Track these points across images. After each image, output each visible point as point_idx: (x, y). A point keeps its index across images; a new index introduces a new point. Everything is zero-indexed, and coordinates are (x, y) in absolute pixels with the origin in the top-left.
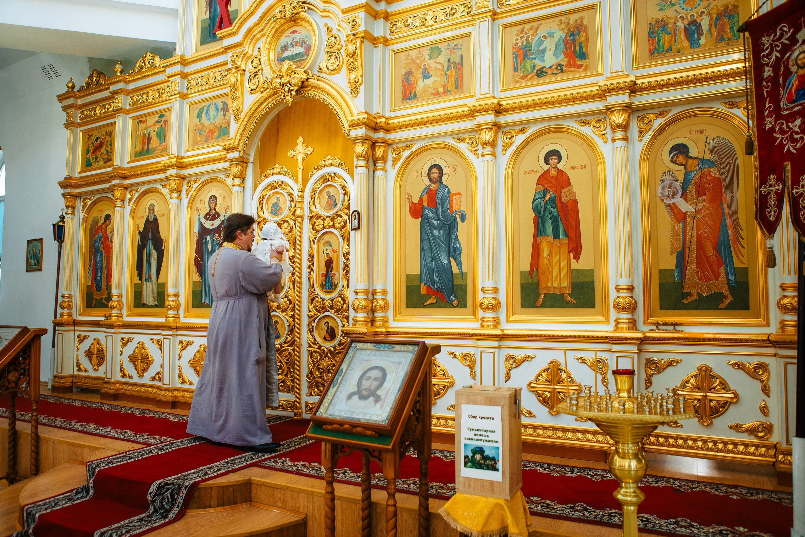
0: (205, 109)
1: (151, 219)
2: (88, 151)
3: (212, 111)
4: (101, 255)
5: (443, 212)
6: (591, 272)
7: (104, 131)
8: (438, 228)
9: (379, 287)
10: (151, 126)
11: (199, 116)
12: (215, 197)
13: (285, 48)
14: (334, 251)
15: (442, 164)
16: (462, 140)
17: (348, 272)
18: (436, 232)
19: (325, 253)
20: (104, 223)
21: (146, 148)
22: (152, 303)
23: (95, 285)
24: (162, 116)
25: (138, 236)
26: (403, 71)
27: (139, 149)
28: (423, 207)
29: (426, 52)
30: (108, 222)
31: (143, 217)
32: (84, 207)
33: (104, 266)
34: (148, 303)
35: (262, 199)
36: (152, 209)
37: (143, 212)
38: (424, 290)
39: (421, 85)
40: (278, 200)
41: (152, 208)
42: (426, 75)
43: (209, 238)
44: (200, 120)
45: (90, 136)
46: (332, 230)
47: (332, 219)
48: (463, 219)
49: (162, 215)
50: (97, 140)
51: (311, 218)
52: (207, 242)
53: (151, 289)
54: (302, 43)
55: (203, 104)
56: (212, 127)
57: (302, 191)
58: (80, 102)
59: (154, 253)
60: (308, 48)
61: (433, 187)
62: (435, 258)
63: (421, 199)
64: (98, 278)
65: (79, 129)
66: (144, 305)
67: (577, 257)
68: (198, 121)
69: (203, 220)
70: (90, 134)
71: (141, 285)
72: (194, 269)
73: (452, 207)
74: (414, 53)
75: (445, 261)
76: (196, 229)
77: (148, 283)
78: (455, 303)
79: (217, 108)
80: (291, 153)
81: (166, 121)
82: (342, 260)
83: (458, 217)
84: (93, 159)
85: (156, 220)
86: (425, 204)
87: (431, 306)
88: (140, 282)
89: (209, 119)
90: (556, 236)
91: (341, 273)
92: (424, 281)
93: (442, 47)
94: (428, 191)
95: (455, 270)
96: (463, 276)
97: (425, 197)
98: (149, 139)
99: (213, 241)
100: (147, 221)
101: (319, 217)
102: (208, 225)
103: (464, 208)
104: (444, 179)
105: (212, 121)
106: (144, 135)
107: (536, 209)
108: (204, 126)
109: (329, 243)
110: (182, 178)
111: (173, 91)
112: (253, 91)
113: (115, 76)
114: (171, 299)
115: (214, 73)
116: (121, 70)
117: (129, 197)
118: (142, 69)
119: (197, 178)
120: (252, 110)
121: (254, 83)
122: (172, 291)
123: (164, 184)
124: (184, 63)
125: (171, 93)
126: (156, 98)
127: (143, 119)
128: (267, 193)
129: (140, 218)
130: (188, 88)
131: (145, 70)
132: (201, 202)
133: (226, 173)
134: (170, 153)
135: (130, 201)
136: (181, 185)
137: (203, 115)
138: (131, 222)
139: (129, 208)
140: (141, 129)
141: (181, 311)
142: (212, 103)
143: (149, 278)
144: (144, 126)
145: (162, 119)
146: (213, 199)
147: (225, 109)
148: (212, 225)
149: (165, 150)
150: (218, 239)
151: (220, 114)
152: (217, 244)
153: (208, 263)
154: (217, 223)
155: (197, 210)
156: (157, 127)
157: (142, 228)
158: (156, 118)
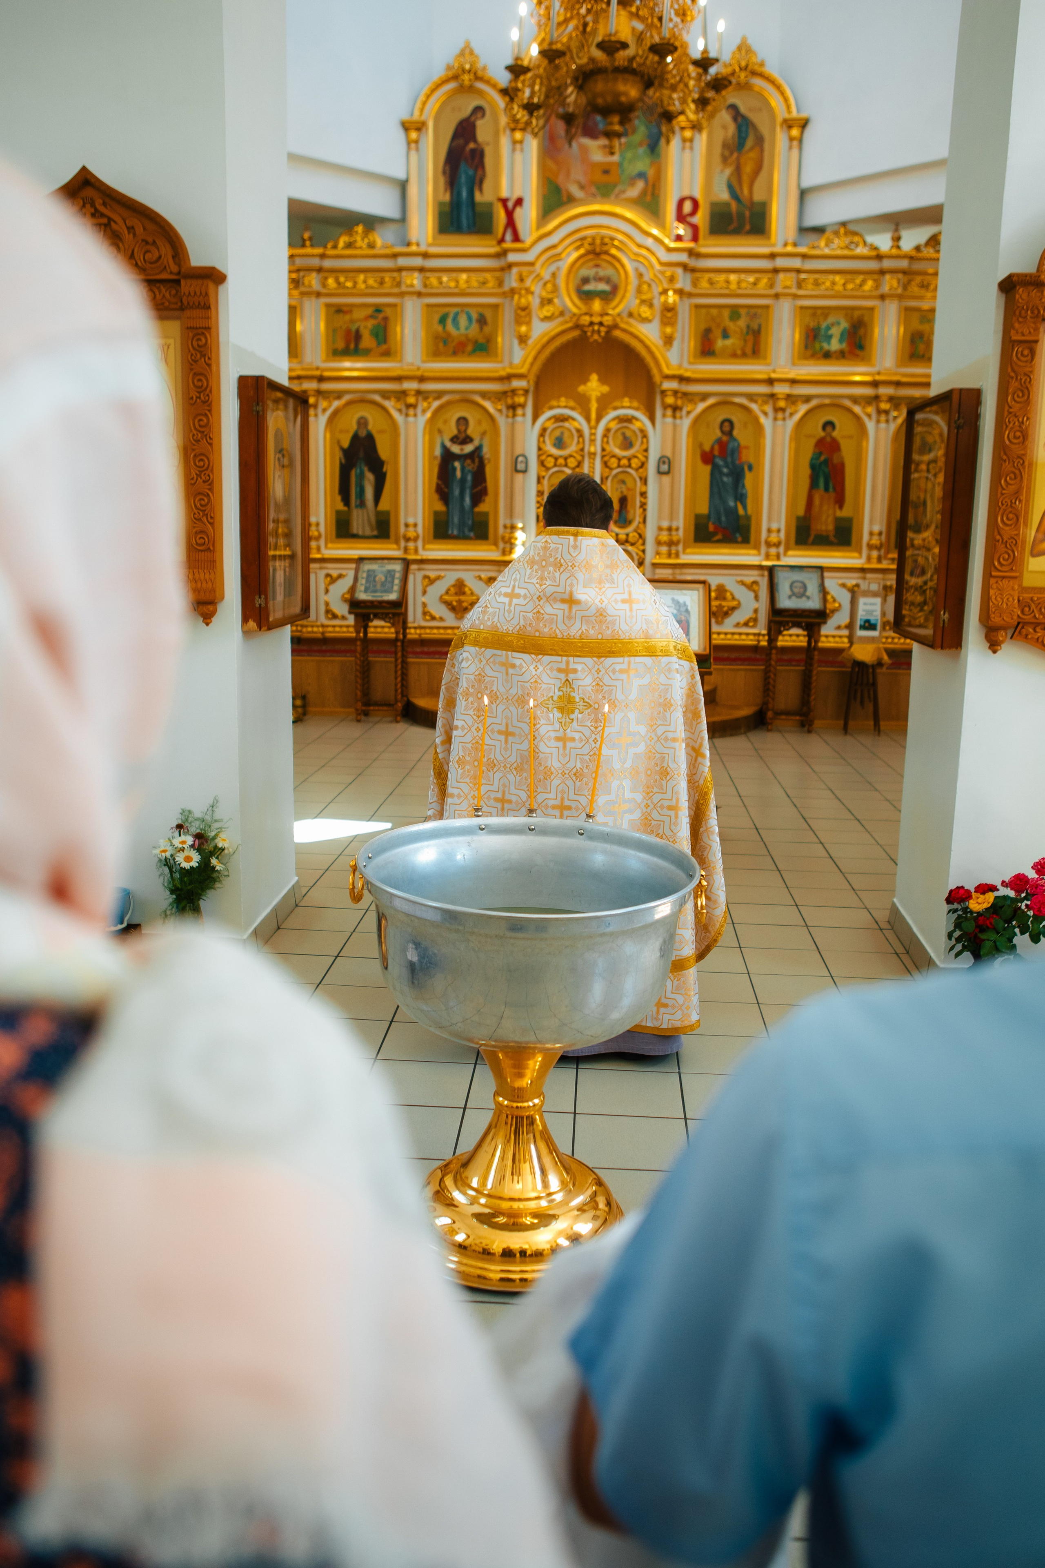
0: (451, 315)
1: (363, 433)
3: (463, 321)
5: (733, 462)
6: (849, 521)
8: (727, 475)
9: (674, 526)
11: (443, 320)
12: (465, 420)
13: (586, 280)
14: (629, 489)
15: (734, 419)
16: (755, 402)
17: (645, 510)
18: (725, 479)
19: (620, 490)
21: (352, 346)
22: (368, 532)
24: (378, 311)
25: (339, 455)
26: (703, 327)
27: (340, 345)
28: (714, 457)
29: (726, 313)
31: (347, 431)
34: (360, 533)
35: (544, 430)
36: (362, 422)
37: (349, 425)
38: (711, 528)
39: (720, 343)
40: (562, 434)
41: (362, 421)
42: (725, 335)
43: (457, 464)
44: (444, 327)
46: (629, 470)
47: (629, 460)
48: (750, 468)
49: (381, 432)
51: (603, 457)
52: (454, 469)
53: (366, 518)
54: (608, 280)
55: (447, 309)
56: (463, 339)
57: (595, 428)
59: (370, 477)
60: (615, 289)
61: (725, 438)
62: (724, 502)
63: (712, 448)
66: (355, 536)
67: (841, 507)
68: (440, 328)
69: (448, 444)
71: (349, 513)
72: (436, 497)
73: (740, 458)
74: (714, 312)
75: (731, 504)
76: (438, 452)
77: (360, 511)
78: (740, 539)
79: (470, 319)
80: (581, 388)
81: (386, 319)
82: (638, 499)
83: (746, 468)
85: (370, 438)
86: (716, 453)
87: (718, 541)
88: (346, 508)
89: (458, 328)
90: (826, 489)
91: (639, 511)
92: (712, 520)
93: (743, 312)
94: (719, 442)
95: (741, 511)
96: (748, 518)
97: (716, 447)
98: (358, 336)
99: (463, 469)
100: (355, 438)
101: (614, 456)
102: (456, 449)
103: (751, 460)
104: (735, 433)
105: (463, 330)
106: (348, 331)
107: (813, 467)
108: (449, 335)
109: (623, 482)
110: (418, 393)
111: (407, 286)
112: (546, 319)
113: (303, 246)
114: (411, 529)
115: (468, 277)
116: (310, 239)
117: (323, 404)
118: (349, 245)
119: (439, 394)
120: (545, 339)
121: (547, 311)
122: (411, 521)
123: (385, 395)
124: (426, 255)
125: (404, 288)
126: (372, 287)
127: (345, 309)
128: (550, 425)
129: (341, 431)
130: (425, 286)
131: (356, 248)
132: (445, 422)
133: (484, 395)
134: (401, 361)
135: (324, 410)
136: (417, 400)
137: (449, 321)
138: (328, 436)
139: (323, 419)
140: (342, 321)
141: (420, 543)
142: (462, 311)
143: (362, 504)
144: (347, 317)
145: (381, 316)
146: (463, 421)
147: (482, 321)
148: (462, 450)
149: (387, 354)
150: (471, 466)
151: (475, 326)
152: (469, 471)
153: (457, 492)
154: (469, 448)
155: (440, 431)
156: (371, 323)
157: (346, 444)
158: (369, 311)
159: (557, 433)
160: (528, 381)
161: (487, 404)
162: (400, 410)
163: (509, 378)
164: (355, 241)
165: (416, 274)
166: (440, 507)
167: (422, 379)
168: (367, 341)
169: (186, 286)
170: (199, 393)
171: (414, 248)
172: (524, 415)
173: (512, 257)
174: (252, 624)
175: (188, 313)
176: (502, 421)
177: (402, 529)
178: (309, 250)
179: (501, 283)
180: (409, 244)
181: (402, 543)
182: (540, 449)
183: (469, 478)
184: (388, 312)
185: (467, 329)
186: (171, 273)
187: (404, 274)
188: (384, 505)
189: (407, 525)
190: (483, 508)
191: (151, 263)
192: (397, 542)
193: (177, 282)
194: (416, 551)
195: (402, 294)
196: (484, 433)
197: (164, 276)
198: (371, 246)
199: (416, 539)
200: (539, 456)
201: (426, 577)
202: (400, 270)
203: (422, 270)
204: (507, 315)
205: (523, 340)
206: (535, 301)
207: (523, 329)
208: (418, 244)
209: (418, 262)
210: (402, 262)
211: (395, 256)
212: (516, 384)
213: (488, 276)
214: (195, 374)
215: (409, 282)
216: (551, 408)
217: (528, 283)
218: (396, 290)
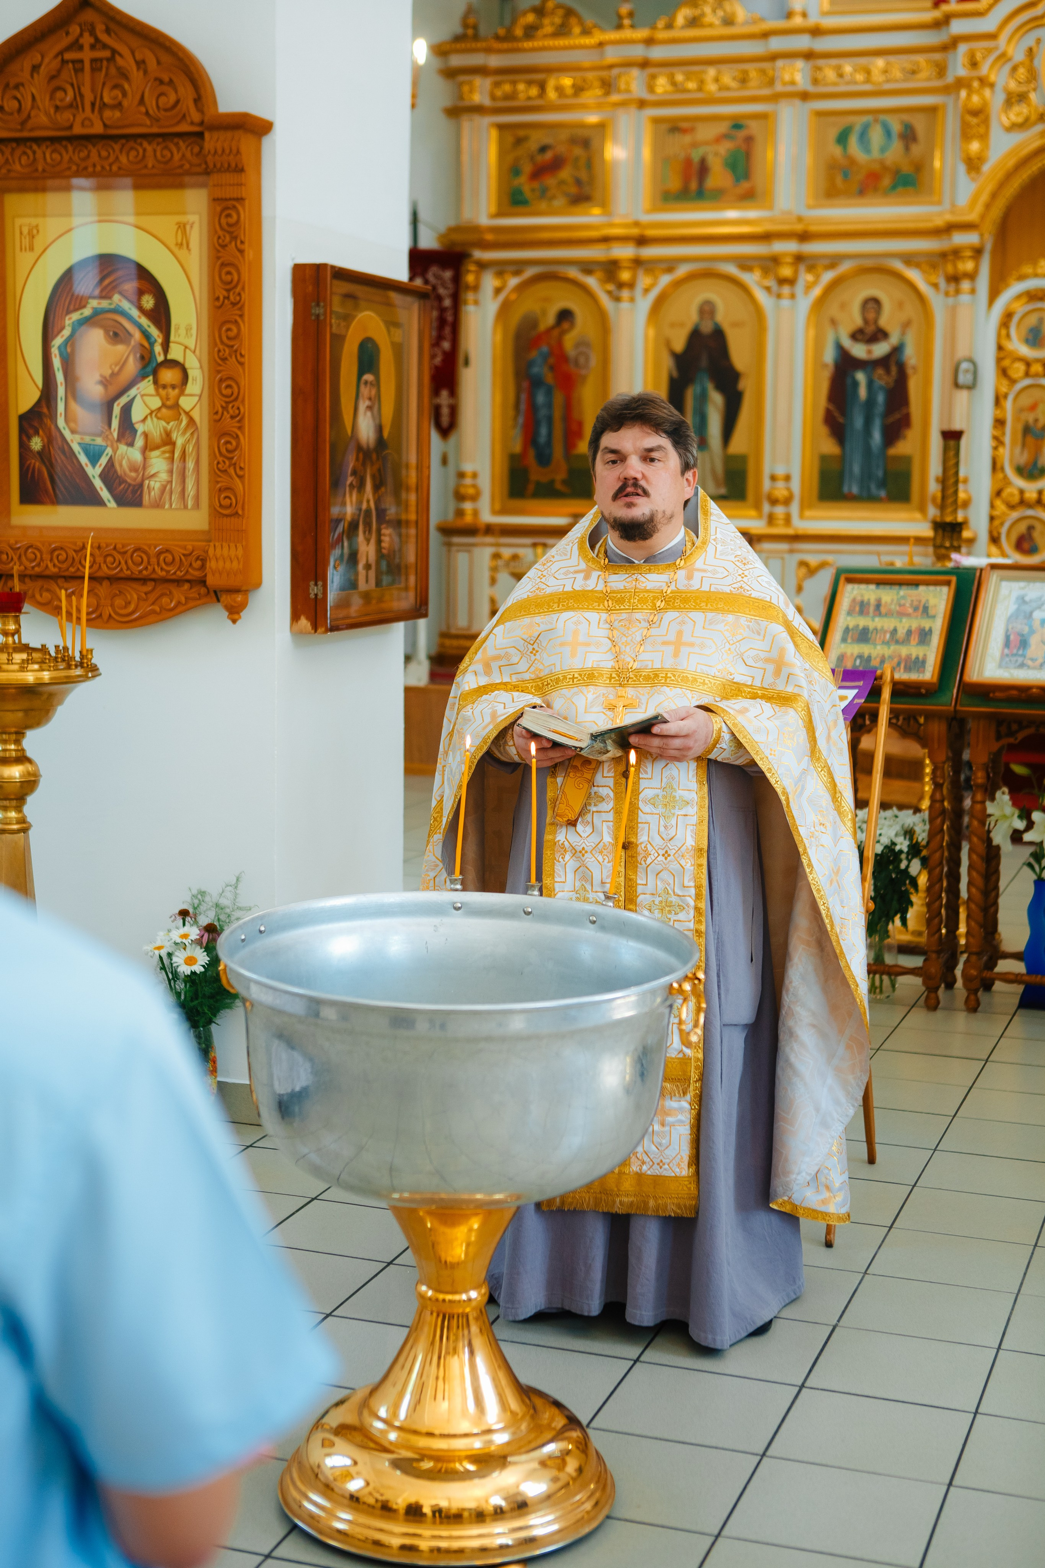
0: (857, 129)
1: (707, 328)
2: (515, 171)
3: (876, 136)
4: (549, 392)
7: (564, 135)
10: (707, 143)
11: (842, 139)
12: (876, 301)
20: (553, 328)
21: (694, 185)
23: (532, 453)
24: (737, 126)
25: (668, 363)
27: (674, 184)
30: (565, 325)
31: (682, 325)
32: (498, 291)
33: (558, 414)
35: (1008, 316)
36: (707, 310)
37: (685, 315)
40: (1040, 321)
41: (707, 308)
43: (861, 377)
44: (845, 148)
45: (519, 141)
49: (736, 325)
50: (543, 149)
52: (856, 384)
53: (708, 466)
55: (850, 119)
56: (876, 167)
58: (494, 61)
64: (542, 439)
65: (487, 120)
68: (837, 151)
69: (847, 343)
70: (521, 133)
72: (824, 430)
76: (829, 356)
79: (888, 133)
81: (749, 140)
84: (533, 190)
85: (719, 335)
89: (868, 150)
98: (703, 169)
99: (870, 384)
100: (695, 335)
102: (859, 351)
105: (876, 154)
106: (688, 162)
108: (852, 161)
110: (799, 259)
111: (785, 84)
112: (1014, 127)
113: (619, 27)
114: (780, 484)
115: (888, 63)
116: (631, 15)
117: (644, 280)
118: (694, 22)
119: (833, 261)
120: (1011, 163)
121: (1019, 112)
122: (780, 471)
123: (745, 264)
124: (816, 32)
125: (779, 88)
126: (728, 89)
127: (684, 125)
128: (1020, 309)
129: (673, 325)
130: (815, 81)
131: (702, 26)
132: (843, 306)
133: (909, 259)
134: (771, 208)
135: (646, 291)
136: (796, 272)
137: (853, 141)
138: (651, 332)
139: (644, 304)
140: (678, 145)
141: (795, 508)
142: (876, 121)
143: (703, 444)
144: (687, 139)
145: (742, 134)
146: (873, 304)
147: (909, 136)
148: (869, 352)
149: (749, 197)
150: (883, 379)
151: (897, 146)
152: (881, 388)
153: (858, 422)
154: (880, 349)
155: (833, 322)
156: (724, 148)
157: (679, 345)
158: (723, 128)
159: (1032, 320)
160: (982, 235)
161: (914, 275)
162: (768, 289)
163: (950, 228)
164: (703, 15)
165: (800, 64)
166: (830, 447)
167: (804, 237)
168: (718, 177)
169: (211, 141)
170: (228, 291)
171: (798, 21)
172: (973, 291)
173: (958, 27)
174: (304, 623)
175: (215, 178)
176: (937, 302)
177: (767, 484)
178: (627, 34)
179: (941, 70)
180: (789, 15)
181: (766, 508)
182: (1000, 348)
183: (881, 398)
184: (754, 127)
185: (883, 150)
186: (192, 123)
187: (780, 63)
188: (738, 445)
189: (773, 478)
190: (903, 448)
191: (166, 110)
192: (757, 506)
193: (200, 135)
194: (788, 520)
195: (776, 98)
196: (906, 325)
197: (184, 128)
198: (728, 21)
199: (787, 501)
200: (999, 360)
201: (803, 564)
202: (773, 57)
203: (809, 56)
204: (951, 124)
205: (973, 165)
206: (996, 100)
207: (975, 146)
208: (804, 15)
209: (803, 42)
210: (776, 44)
211: (766, 35)
212: (960, 239)
213: (920, 59)
214: (223, 265)
215: (787, 77)
216: (1022, 278)
217: (984, 69)
218: (766, 92)
